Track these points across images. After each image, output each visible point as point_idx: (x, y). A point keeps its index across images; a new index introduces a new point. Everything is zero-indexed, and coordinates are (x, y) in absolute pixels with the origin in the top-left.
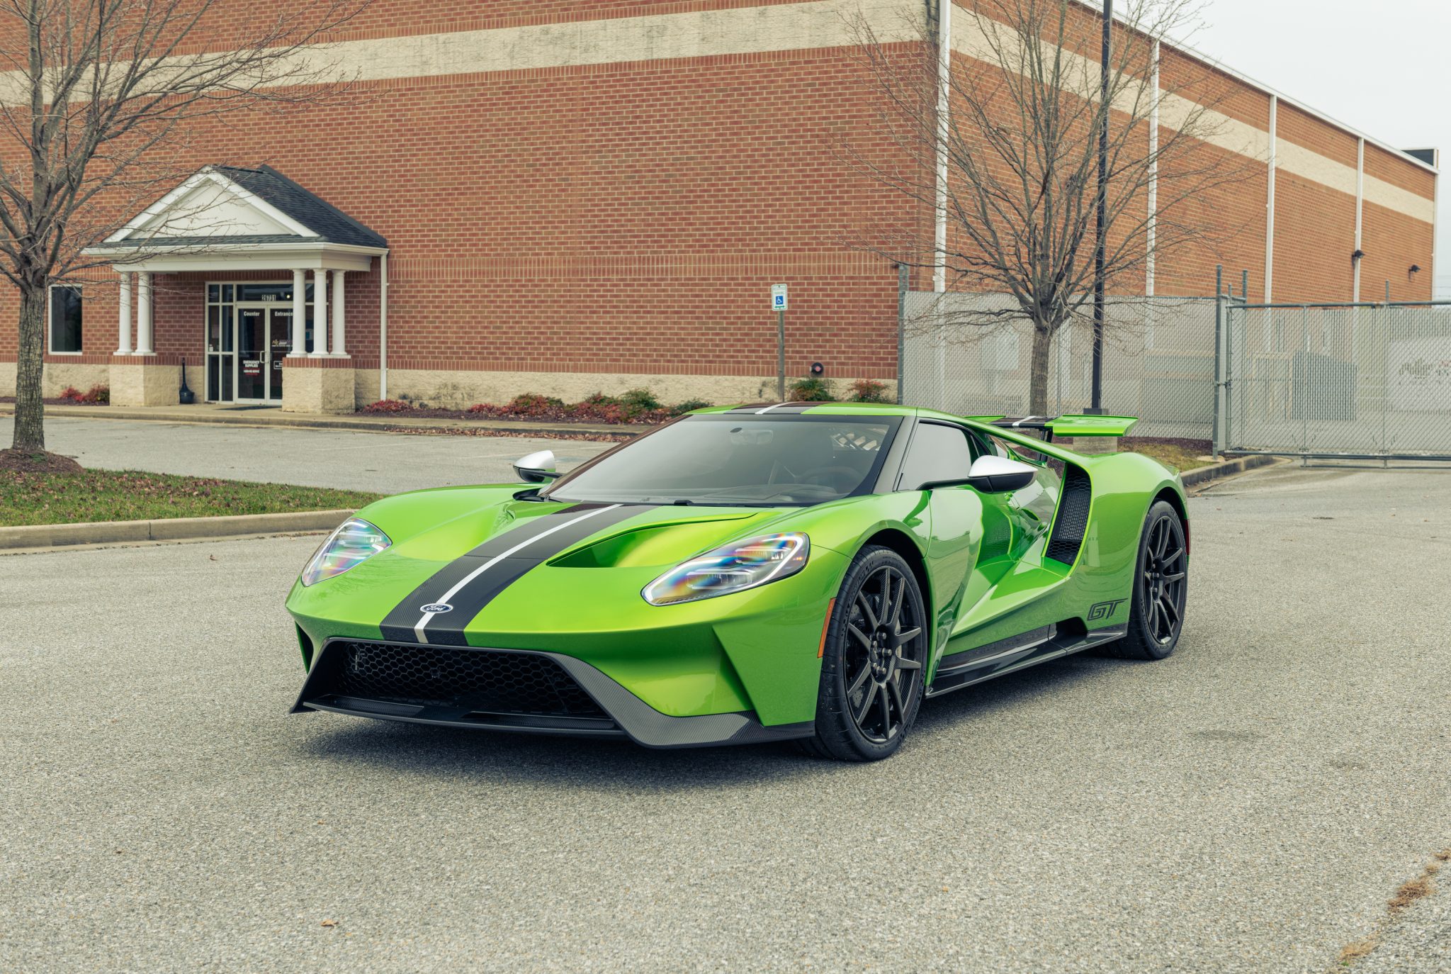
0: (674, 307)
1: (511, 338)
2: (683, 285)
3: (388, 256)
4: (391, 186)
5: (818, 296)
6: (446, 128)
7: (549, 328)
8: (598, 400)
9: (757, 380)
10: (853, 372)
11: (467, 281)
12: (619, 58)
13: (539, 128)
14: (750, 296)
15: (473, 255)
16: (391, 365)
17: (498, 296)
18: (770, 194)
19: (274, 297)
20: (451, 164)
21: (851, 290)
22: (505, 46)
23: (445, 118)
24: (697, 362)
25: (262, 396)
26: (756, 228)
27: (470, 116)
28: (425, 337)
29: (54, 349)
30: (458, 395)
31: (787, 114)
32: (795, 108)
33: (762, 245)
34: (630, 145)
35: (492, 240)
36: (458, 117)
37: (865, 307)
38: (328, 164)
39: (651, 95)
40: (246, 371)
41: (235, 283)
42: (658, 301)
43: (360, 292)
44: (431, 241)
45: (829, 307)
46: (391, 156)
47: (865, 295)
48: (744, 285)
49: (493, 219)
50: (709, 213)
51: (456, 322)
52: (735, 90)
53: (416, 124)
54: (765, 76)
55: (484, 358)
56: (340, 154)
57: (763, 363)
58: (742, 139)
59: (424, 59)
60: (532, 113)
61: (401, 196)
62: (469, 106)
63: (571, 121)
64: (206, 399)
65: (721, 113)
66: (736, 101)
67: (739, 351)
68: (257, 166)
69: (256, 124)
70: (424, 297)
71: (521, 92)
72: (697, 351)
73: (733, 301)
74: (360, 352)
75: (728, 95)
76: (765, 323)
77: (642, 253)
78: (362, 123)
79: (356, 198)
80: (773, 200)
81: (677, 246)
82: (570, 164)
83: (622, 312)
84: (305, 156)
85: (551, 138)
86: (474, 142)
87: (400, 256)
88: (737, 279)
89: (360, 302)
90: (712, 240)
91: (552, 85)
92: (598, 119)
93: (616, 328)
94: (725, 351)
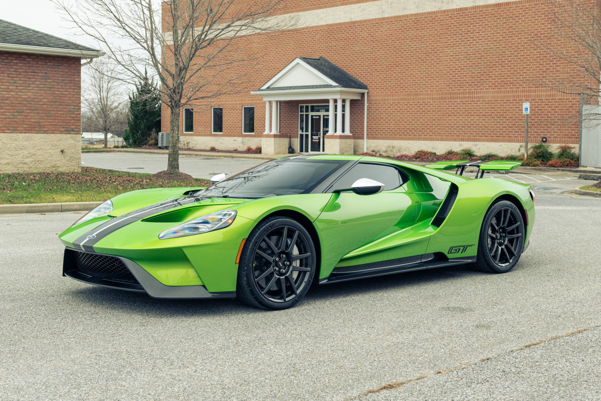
0: (483, 113)
1: (416, 127)
2: (487, 103)
3: (368, 93)
4: (369, 64)
5: (545, 107)
6: (391, 39)
7: (431, 122)
8: (450, 153)
9: (518, 145)
10: (560, 141)
11: (399, 103)
12: (462, 6)
13: (429, 37)
14: (515, 108)
15: (401, 92)
16: (368, 138)
17: (411, 109)
18: (525, 63)
19: (324, 110)
20: (393, 54)
21: (560, 104)
22: (415, 3)
23: (391, 34)
24: (492, 136)
25: (319, 151)
26: (518, 78)
27: (401, 34)
28: (382, 126)
29: (245, 132)
30: (394, 151)
31: (533, 27)
32: (536, 25)
33: (521, 85)
34: (466, 43)
35: (408, 85)
36: (396, 34)
37: (566, 112)
38: (345, 56)
39: (475, 21)
40: (314, 140)
41: (310, 105)
42: (476, 111)
43: (357, 108)
44: (385, 86)
45: (550, 112)
46: (369, 51)
47: (566, 107)
48: (513, 103)
49: (409, 76)
50: (499, 72)
51: (394, 120)
52: (511, 17)
53: (379, 38)
54: (524, 11)
55: (405, 135)
56: (350, 51)
57: (521, 137)
58: (513, 39)
59: (383, 10)
60: (425, 31)
61: (373, 68)
62: (400, 29)
63: (441, 34)
64: (299, 151)
65: (504, 28)
66: (511, 22)
67: (510, 132)
68: (318, 57)
69: (318, 40)
70: (382, 110)
71: (421, 23)
72: (492, 132)
73: (508, 110)
74: (357, 132)
75: (508, 20)
76: (522, 120)
77: (470, 89)
78: (358, 38)
79: (356, 69)
80: (526, 65)
81: (485, 87)
82: (441, 52)
83: (461, 115)
84: (337, 52)
85: (433, 41)
86: (402, 44)
87: (373, 93)
88: (510, 100)
89: (357, 112)
90: (499, 84)
91: (434, 19)
92: (452, 33)
93: (458, 122)
94: (504, 132)
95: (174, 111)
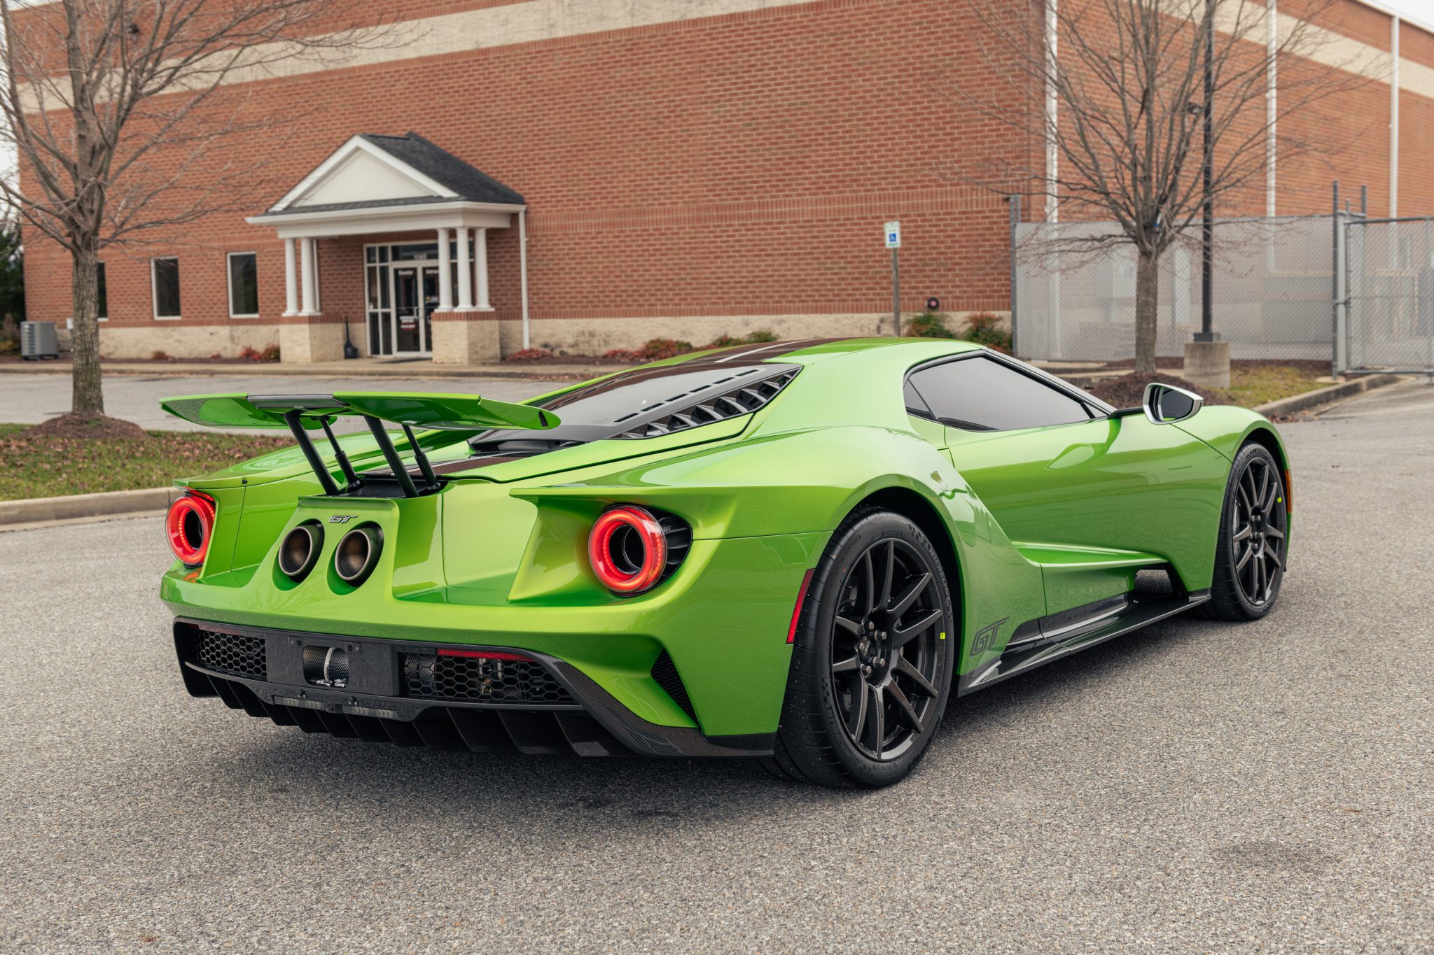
0: (793, 249)
1: (642, 286)
2: (801, 227)
3: (526, 212)
4: (526, 146)
5: (932, 232)
6: (574, 87)
7: (676, 274)
8: (724, 342)
9: (876, 317)
10: (968, 306)
11: (599, 233)
12: (734, 9)
13: (662, 82)
14: (866, 235)
15: (604, 208)
16: (532, 315)
17: (629, 246)
18: (882, 134)
19: (425, 255)
20: (580, 121)
21: (963, 224)
22: (626, 5)
23: (573, 77)
24: (817, 301)
25: (418, 349)
26: (869, 168)
27: (596, 74)
28: (563, 288)
29: (236, 312)
30: (595, 342)
31: (896, 54)
32: (904, 48)
33: (876, 184)
34: (747, 93)
35: (620, 192)
36: (585, 76)
37: (977, 241)
38: (468, 128)
39: (765, 43)
40: (403, 327)
41: (389, 245)
42: (779, 244)
43: (502, 248)
44: (564, 196)
45: (942, 242)
46: (524, 117)
47: (977, 229)
48: (859, 224)
49: (621, 172)
50: (824, 155)
51: (590, 273)
52: (846, 33)
53: (546, 85)
54: (874, 18)
55: (617, 306)
56: (479, 117)
57: (881, 300)
58: (853, 82)
59: (551, 22)
60: (653, 67)
61: (536, 155)
62: (595, 64)
63: (689, 73)
64: (369, 353)
65: (832, 56)
66: (846, 44)
67: (857, 289)
68: (405, 133)
69: (401, 94)
70: (560, 250)
71: (642, 48)
72: (816, 290)
73: (849, 241)
74: (504, 304)
75: (839, 39)
76: (881, 261)
77: (762, 197)
78: (497, 87)
79: (495, 158)
80: (886, 139)
81: (794, 190)
82: (691, 115)
83: (744, 256)
84: (447, 121)
85: (672, 91)
86: (600, 99)
87: (537, 212)
88: (853, 219)
89: (502, 257)
90: (827, 182)
91: (671, 39)
92: (715, 70)
93: (739, 272)
94: (844, 290)
95: (82, 260)
